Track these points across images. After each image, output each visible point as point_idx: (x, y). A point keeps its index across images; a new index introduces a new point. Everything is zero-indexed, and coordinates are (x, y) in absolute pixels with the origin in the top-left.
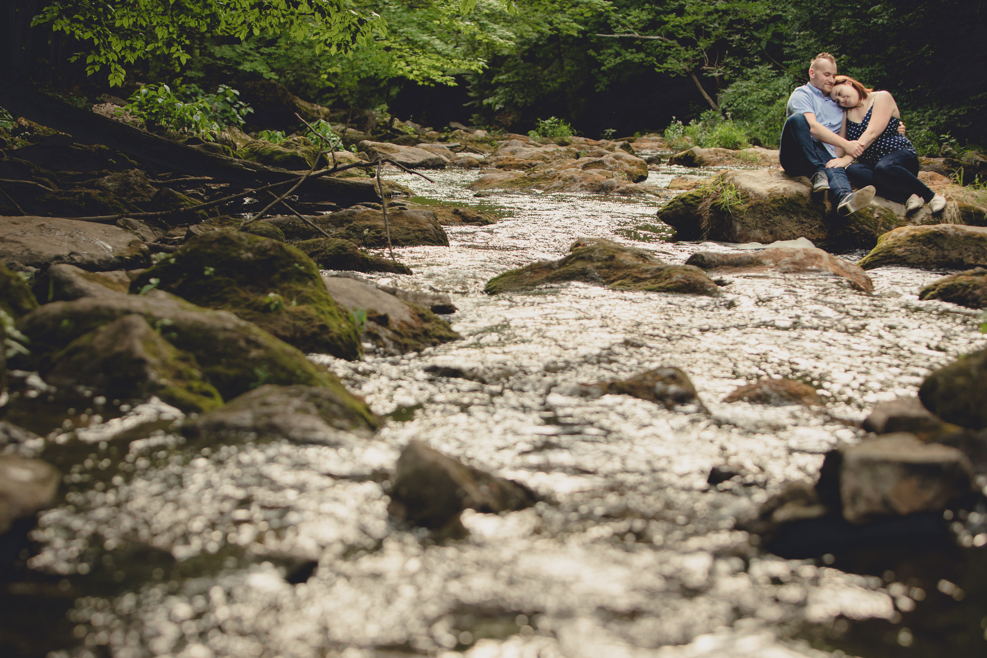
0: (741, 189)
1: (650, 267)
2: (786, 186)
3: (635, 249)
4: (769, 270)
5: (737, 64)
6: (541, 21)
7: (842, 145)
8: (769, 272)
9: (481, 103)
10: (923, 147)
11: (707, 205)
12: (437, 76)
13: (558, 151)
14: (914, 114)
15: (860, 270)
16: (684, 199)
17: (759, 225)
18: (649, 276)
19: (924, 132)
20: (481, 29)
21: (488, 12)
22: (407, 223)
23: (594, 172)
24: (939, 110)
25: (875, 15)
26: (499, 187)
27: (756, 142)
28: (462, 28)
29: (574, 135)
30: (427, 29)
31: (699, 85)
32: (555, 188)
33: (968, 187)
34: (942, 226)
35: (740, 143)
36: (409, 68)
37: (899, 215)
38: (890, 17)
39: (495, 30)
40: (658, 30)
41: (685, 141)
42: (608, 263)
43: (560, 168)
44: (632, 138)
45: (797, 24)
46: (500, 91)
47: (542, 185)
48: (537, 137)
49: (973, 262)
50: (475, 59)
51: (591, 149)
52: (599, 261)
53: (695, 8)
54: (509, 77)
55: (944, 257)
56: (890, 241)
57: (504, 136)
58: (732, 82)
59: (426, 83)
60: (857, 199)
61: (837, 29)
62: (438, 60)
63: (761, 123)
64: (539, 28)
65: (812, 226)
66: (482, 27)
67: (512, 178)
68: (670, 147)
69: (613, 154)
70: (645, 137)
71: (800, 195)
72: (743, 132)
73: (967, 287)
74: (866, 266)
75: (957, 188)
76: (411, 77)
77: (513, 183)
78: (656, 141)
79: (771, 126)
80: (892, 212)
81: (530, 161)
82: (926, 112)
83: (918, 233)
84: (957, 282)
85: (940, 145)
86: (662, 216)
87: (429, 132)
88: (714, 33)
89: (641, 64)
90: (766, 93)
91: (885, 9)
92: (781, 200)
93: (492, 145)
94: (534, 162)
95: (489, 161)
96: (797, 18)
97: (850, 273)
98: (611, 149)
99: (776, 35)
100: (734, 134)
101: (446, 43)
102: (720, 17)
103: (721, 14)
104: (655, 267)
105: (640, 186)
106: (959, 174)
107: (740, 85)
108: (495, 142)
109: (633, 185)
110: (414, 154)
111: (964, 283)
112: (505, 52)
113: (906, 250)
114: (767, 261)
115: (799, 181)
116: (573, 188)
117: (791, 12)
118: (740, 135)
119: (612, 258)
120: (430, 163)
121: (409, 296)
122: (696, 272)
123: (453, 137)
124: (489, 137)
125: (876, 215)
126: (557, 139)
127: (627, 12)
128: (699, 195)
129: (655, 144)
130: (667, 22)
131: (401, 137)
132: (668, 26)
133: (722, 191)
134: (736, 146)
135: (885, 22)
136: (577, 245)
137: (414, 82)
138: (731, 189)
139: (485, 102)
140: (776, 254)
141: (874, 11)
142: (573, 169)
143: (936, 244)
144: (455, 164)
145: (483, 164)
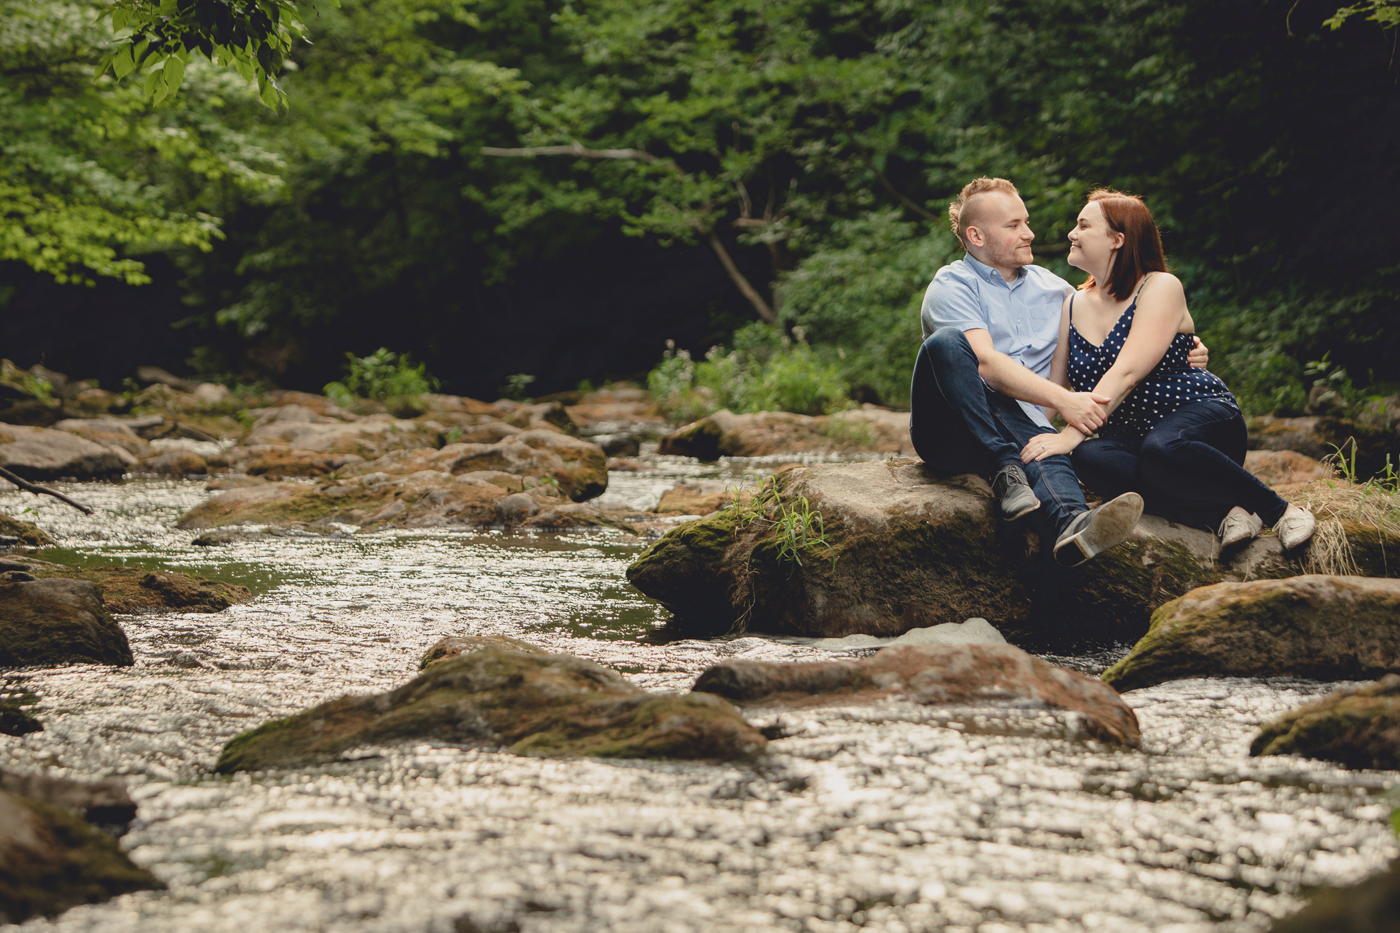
0: (824, 509)
1: (607, 700)
2: (931, 498)
3: (570, 660)
4: (890, 698)
5: (817, 211)
6: (350, 121)
7: (1055, 401)
8: (892, 706)
9: (212, 320)
10: (1268, 392)
11: (744, 548)
12: (100, 260)
13: (394, 431)
14: (1245, 315)
15: (1106, 692)
16: (691, 536)
17: (870, 593)
18: (604, 721)
19: (1268, 357)
20: (203, 146)
21: (218, 102)
22: (30, 612)
23: (479, 478)
24: (1304, 304)
25: (1144, 81)
26: (256, 521)
27: (865, 395)
28: (158, 144)
29: (433, 390)
30: (75, 146)
31: (728, 264)
32: (387, 519)
33: (1368, 486)
34: (1306, 579)
35: (826, 399)
36: (32, 243)
37: (1202, 559)
38: (1183, 87)
39: (237, 148)
40: (630, 136)
41: (697, 400)
42: (509, 694)
43: (400, 473)
44: (572, 395)
45: (959, 111)
46: (258, 290)
47: (357, 512)
48: (347, 398)
49: (1381, 664)
50: (192, 215)
51: (475, 423)
52: (485, 690)
53: (714, 80)
54: (277, 258)
55: (1312, 653)
56: (1180, 619)
57: (270, 398)
58: (807, 254)
59: (76, 279)
60: (1101, 525)
61: (1056, 119)
62: (102, 221)
63: (877, 350)
64: (345, 137)
65: (996, 591)
66: (207, 139)
67: (285, 498)
68: (663, 413)
69: (524, 434)
70: (604, 392)
71: (963, 518)
72: (834, 373)
73: (1365, 722)
74: (1124, 683)
75: (1345, 487)
76: (39, 264)
77: (288, 510)
78: (629, 400)
79: (901, 355)
80: (1185, 551)
81: (327, 457)
82: (1271, 308)
83: (1246, 599)
84: (1340, 712)
85: (1308, 386)
86: (640, 579)
87: (89, 391)
88: (761, 139)
89: (590, 217)
90: (889, 279)
91: (1167, 66)
92: (920, 531)
93: (239, 420)
94: (337, 459)
95: (229, 458)
96: (956, 97)
97: (1084, 700)
98: (522, 423)
99: (912, 139)
100: (814, 378)
101: (123, 178)
102: (775, 100)
103: (776, 92)
104: (618, 700)
105: (588, 508)
106: (1347, 453)
107: (826, 261)
108: (246, 414)
109: (570, 507)
110: (50, 445)
111: (1358, 714)
112: (268, 198)
113: (1218, 641)
114: (886, 678)
115: (962, 487)
116: (429, 517)
117: (943, 84)
118: (828, 381)
119: (517, 681)
120: (90, 467)
121: (34, 785)
122: (716, 709)
123: (146, 404)
124: (232, 401)
125: (1147, 561)
126: (394, 402)
127: (555, 95)
128: (724, 525)
129: (628, 408)
130: (647, 116)
131: (18, 405)
132: (652, 125)
133: (779, 515)
134: (817, 406)
135: (1170, 98)
136: (438, 652)
137: (46, 275)
138: (800, 509)
139: (222, 316)
140: (905, 661)
141: (1141, 73)
142: (430, 474)
143: (1291, 624)
144: (149, 468)
145: (218, 465)
